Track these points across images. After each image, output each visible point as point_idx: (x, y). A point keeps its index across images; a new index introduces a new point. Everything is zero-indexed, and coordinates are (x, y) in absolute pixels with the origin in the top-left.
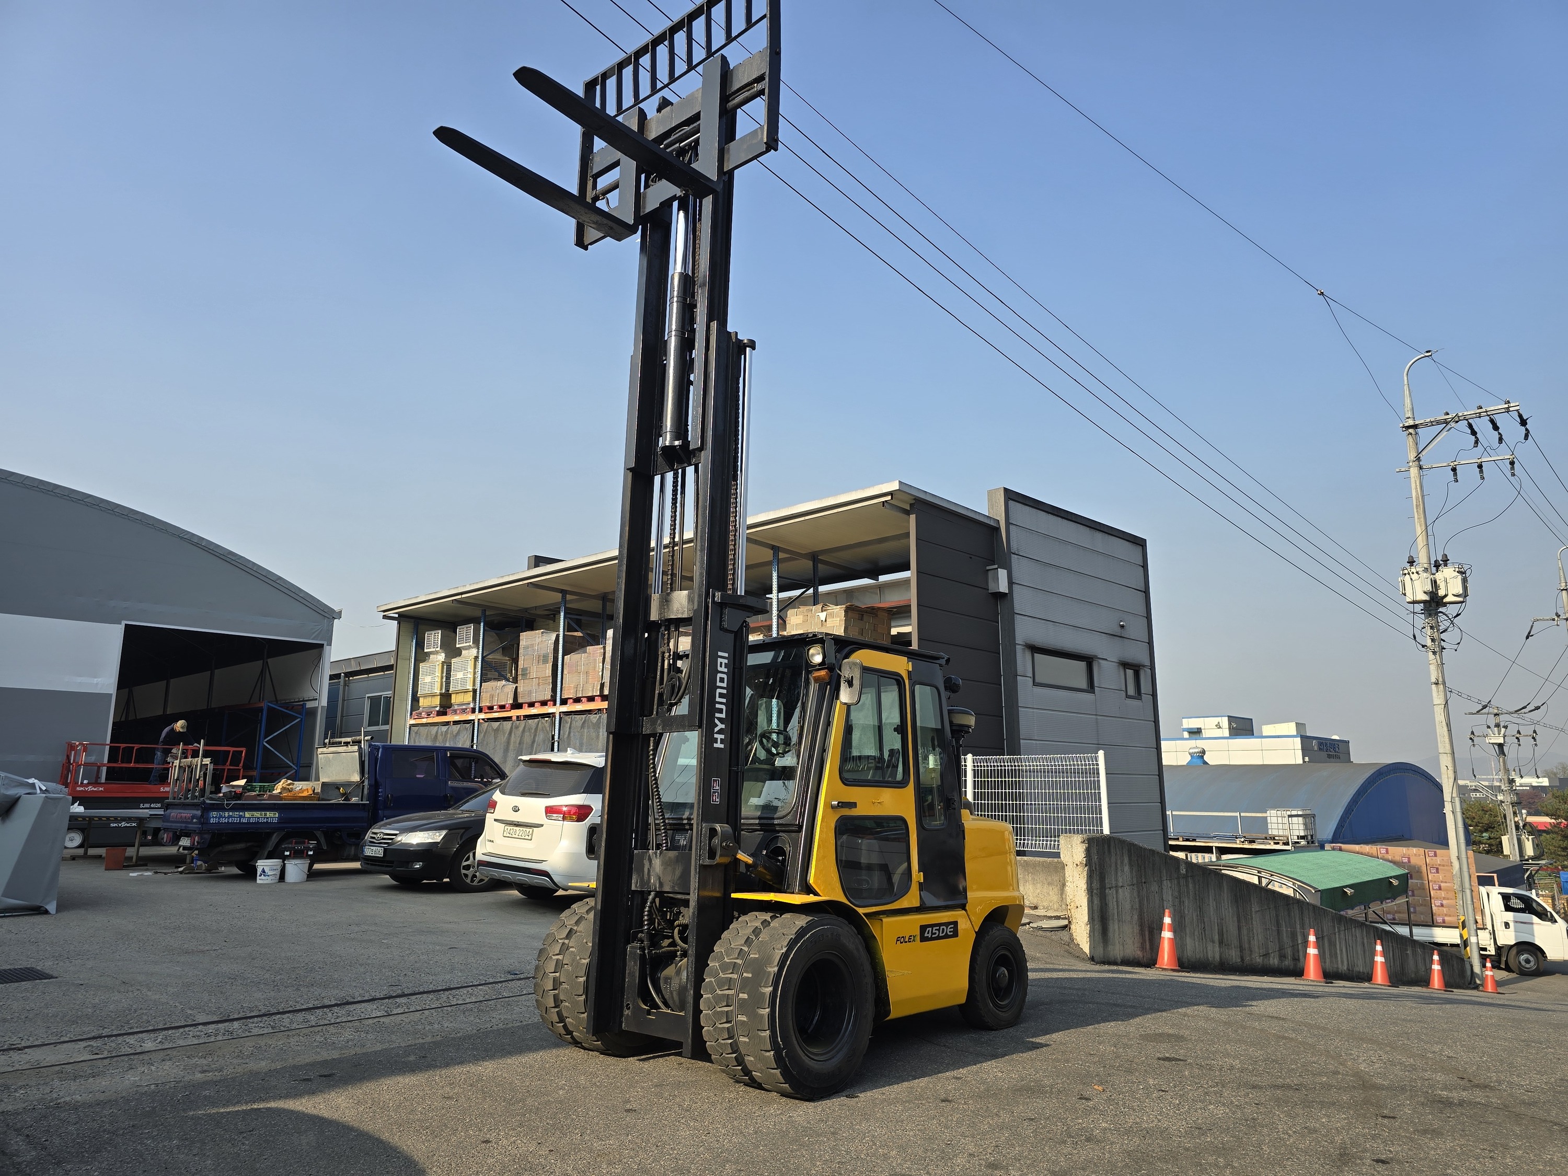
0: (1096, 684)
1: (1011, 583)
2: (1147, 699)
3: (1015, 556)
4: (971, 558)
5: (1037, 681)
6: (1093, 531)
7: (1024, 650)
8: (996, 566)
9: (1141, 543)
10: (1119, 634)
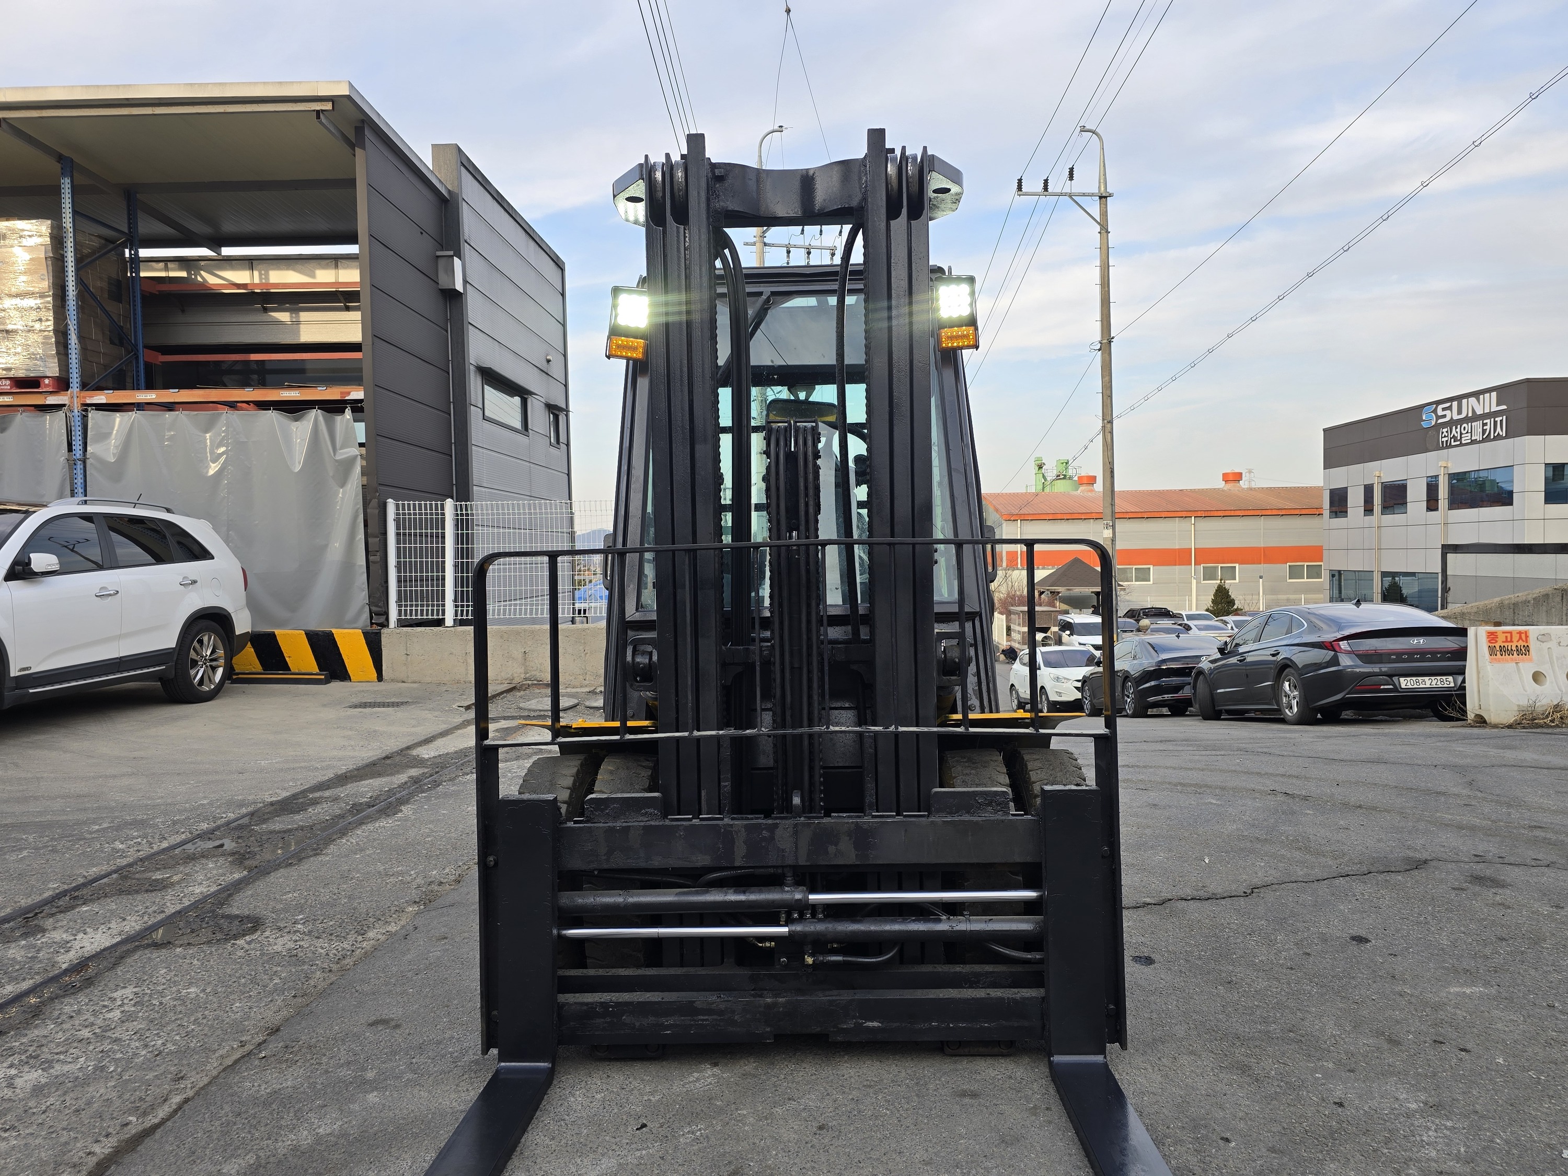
0: (530, 427)
1: (465, 282)
2: (563, 447)
3: (468, 246)
4: (422, 233)
5: (487, 413)
6: (528, 238)
7: (475, 372)
8: (451, 253)
9: (559, 265)
10: (545, 370)
